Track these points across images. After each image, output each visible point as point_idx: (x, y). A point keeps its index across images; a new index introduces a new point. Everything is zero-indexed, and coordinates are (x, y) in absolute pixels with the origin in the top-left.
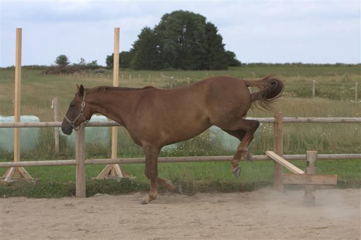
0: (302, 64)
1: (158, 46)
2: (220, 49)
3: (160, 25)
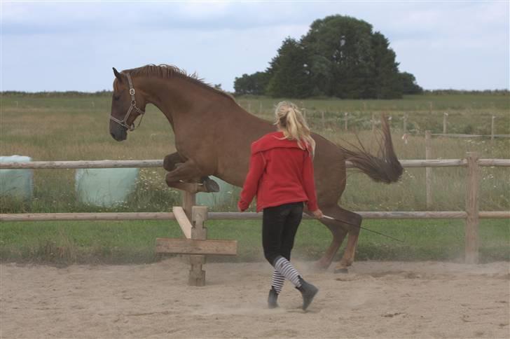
1: (305, 65)
2: (392, 70)
3: (308, 36)
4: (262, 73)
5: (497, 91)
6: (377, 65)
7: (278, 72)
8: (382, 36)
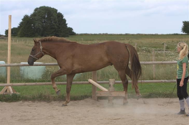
0: (108, 34)
1: (32, 25)
2: (65, 26)
3: (33, 14)
4: (16, 28)
5: (103, 34)
6: (59, 24)
7: (22, 27)
8: (61, 14)
